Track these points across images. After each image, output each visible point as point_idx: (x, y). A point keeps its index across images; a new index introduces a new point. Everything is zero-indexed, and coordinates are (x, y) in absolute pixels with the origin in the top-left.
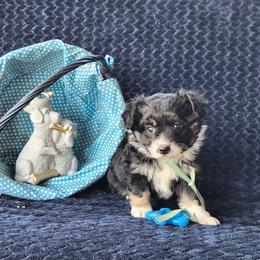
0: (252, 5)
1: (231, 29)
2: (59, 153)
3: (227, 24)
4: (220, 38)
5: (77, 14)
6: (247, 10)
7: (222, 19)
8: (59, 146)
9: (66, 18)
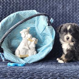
0: (68, 4)
1: (62, 11)
2: (30, 49)
3: (61, 9)
4: (59, 14)
5: (12, 7)
6: (66, 5)
7: (59, 8)
8: (30, 46)
9: (8, 8)
